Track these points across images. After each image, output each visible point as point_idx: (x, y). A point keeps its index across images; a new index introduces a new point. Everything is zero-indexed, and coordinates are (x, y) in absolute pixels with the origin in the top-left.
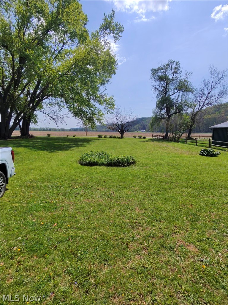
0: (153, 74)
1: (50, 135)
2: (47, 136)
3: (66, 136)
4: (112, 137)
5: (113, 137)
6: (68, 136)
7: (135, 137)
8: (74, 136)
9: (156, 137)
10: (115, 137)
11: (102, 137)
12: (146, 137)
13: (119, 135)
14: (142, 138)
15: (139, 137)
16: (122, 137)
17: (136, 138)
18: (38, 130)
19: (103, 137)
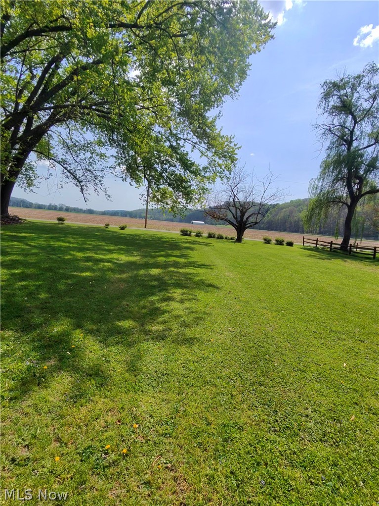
0: (327, 96)
1: (63, 221)
2: (57, 222)
3: (103, 226)
4: (214, 237)
5: (216, 236)
6: (107, 225)
7: (268, 241)
8: (123, 228)
9: (317, 244)
10: (221, 237)
11: (190, 235)
12: (294, 243)
13: (232, 232)
14: (285, 243)
15: (276, 241)
16: (239, 240)
17: (269, 243)
18: (44, 209)
19: (193, 234)
